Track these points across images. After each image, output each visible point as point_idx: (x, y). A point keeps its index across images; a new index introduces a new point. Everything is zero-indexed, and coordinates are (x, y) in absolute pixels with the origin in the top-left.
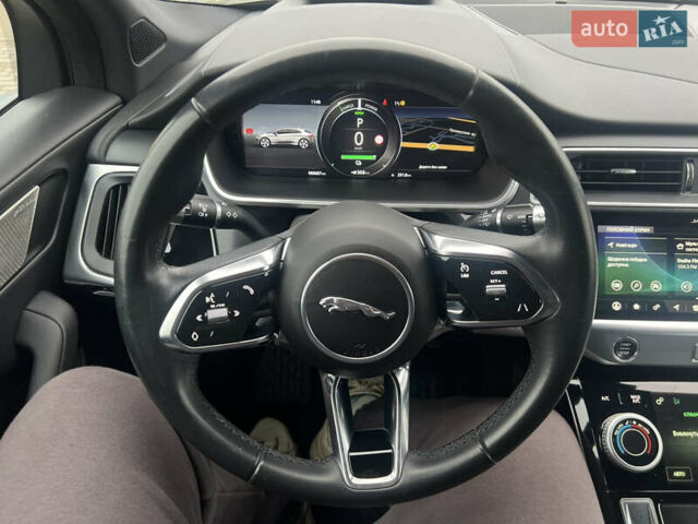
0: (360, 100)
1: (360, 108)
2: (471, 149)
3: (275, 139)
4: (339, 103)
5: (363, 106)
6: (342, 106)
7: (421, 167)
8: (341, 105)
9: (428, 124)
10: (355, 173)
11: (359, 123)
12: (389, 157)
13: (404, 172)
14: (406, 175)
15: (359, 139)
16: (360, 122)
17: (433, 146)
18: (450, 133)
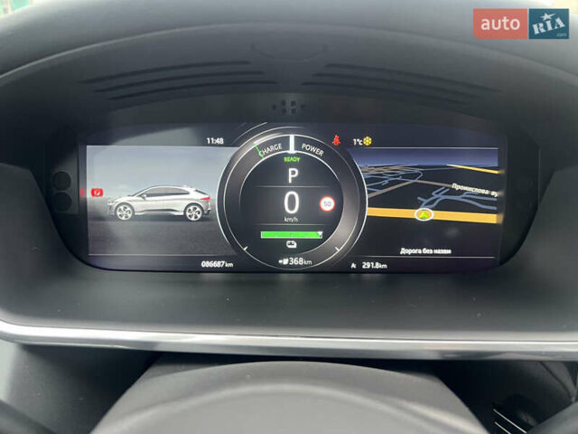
0: (292, 137)
1: (292, 150)
2: (492, 219)
3: (141, 206)
4: (257, 143)
5: (298, 147)
6: (263, 146)
7: (403, 251)
8: (259, 145)
9: (413, 176)
10: (285, 262)
11: (290, 176)
12: (345, 234)
13: (375, 261)
14: (378, 266)
15: (291, 202)
16: (293, 173)
17: (424, 214)
18: (453, 192)
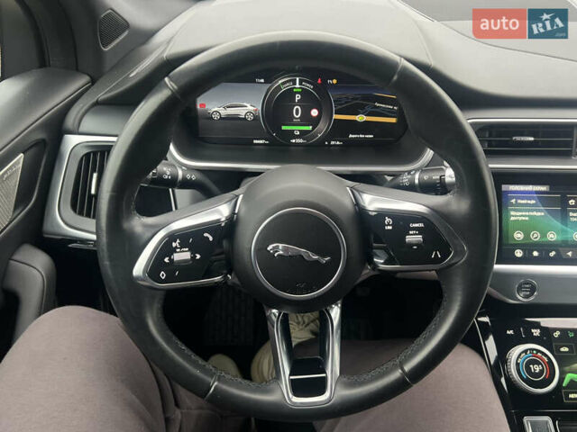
0: (298, 79)
1: (298, 86)
2: (393, 120)
3: (224, 112)
4: (280, 82)
5: (300, 84)
6: (283, 83)
7: (350, 136)
9: (357, 99)
10: (294, 141)
11: (297, 99)
12: (323, 127)
13: (336, 141)
14: (338, 143)
15: (297, 112)
17: (361, 118)
18: (375, 107)
